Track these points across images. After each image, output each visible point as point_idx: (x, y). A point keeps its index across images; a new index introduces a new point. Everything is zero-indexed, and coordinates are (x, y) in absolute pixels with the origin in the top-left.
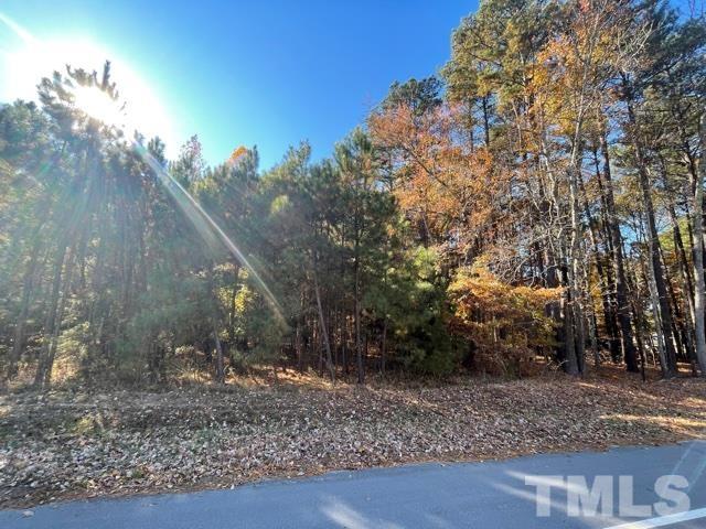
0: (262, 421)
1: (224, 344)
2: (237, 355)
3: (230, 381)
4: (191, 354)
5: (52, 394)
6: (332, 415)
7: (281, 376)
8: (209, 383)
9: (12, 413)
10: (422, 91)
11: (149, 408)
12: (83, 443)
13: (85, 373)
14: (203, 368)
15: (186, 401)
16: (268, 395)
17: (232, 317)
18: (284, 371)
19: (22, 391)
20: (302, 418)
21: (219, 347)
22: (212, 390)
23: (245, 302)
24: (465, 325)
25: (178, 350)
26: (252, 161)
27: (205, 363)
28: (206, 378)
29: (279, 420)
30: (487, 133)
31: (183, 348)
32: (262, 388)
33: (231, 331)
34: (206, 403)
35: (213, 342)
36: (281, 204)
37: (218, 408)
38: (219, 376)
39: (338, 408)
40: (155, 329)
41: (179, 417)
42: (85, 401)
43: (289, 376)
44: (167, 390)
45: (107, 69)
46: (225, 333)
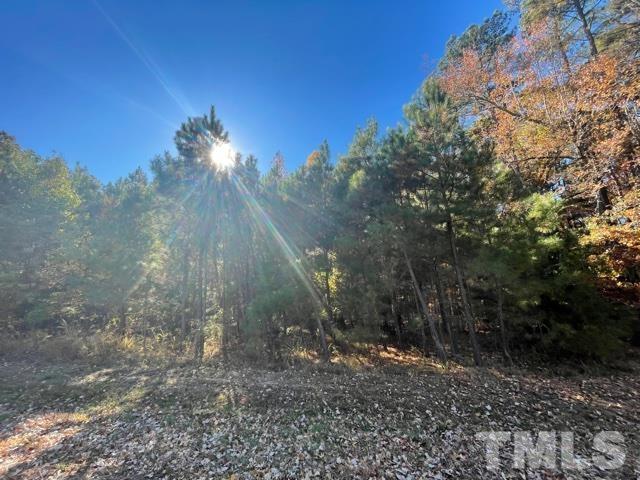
0: (376, 411)
1: (324, 323)
2: (339, 334)
3: (335, 360)
4: (300, 333)
5: (203, 370)
6: (459, 409)
7: (384, 354)
8: (317, 361)
9: (176, 385)
10: (486, 33)
11: (269, 387)
12: (216, 423)
13: (224, 350)
14: (310, 347)
15: (299, 382)
16: (375, 377)
17: (328, 297)
18: (386, 350)
19: (184, 365)
20: (422, 410)
21: (321, 326)
22: (321, 370)
23: (337, 284)
24: (619, 289)
25: (288, 329)
26: (325, 155)
27: (311, 342)
28: (313, 356)
29: (395, 411)
30: (593, 43)
31: (291, 328)
32: (368, 369)
33: (329, 311)
34: (317, 384)
35: (315, 320)
36: (358, 179)
37: (328, 390)
38: (326, 355)
39: (465, 400)
40: (268, 312)
41: (295, 399)
42: (223, 376)
43: (392, 355)
44: (283, 369)
45: (212, 112)
46: (324, 313)
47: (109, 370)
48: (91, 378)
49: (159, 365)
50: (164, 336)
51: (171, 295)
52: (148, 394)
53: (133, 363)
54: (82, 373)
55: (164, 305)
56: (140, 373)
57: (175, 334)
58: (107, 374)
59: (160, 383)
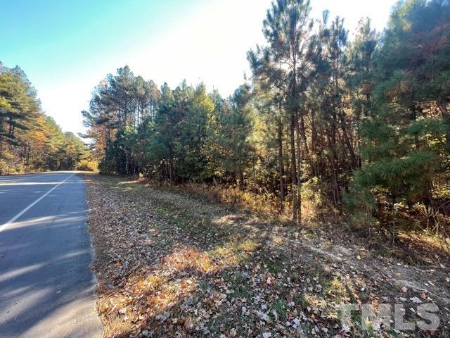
47: (234, 216)
48: (224, 219)
49: (266, 219)
50: (269, 195)
51: (271, 166)
52: (259, 248)
53: (248, 213)
54: (219, 214)
55: (267, 173)
56: (253, 224)
57: (276, 194)
58: (233, 219)
59: (267, 238)
